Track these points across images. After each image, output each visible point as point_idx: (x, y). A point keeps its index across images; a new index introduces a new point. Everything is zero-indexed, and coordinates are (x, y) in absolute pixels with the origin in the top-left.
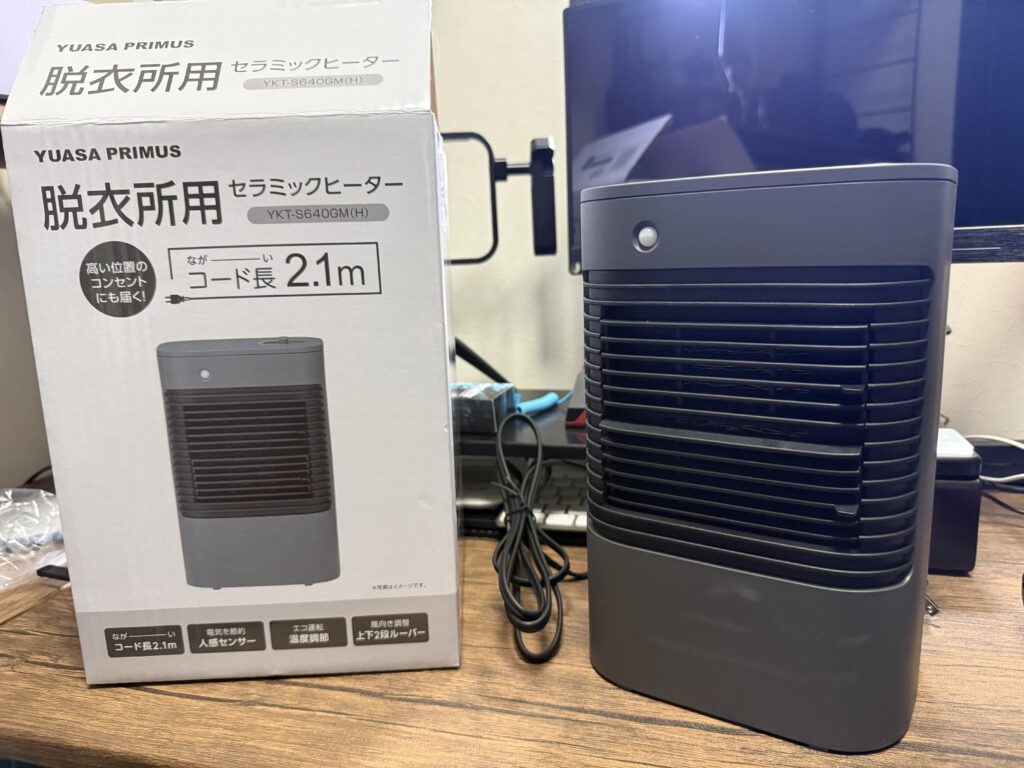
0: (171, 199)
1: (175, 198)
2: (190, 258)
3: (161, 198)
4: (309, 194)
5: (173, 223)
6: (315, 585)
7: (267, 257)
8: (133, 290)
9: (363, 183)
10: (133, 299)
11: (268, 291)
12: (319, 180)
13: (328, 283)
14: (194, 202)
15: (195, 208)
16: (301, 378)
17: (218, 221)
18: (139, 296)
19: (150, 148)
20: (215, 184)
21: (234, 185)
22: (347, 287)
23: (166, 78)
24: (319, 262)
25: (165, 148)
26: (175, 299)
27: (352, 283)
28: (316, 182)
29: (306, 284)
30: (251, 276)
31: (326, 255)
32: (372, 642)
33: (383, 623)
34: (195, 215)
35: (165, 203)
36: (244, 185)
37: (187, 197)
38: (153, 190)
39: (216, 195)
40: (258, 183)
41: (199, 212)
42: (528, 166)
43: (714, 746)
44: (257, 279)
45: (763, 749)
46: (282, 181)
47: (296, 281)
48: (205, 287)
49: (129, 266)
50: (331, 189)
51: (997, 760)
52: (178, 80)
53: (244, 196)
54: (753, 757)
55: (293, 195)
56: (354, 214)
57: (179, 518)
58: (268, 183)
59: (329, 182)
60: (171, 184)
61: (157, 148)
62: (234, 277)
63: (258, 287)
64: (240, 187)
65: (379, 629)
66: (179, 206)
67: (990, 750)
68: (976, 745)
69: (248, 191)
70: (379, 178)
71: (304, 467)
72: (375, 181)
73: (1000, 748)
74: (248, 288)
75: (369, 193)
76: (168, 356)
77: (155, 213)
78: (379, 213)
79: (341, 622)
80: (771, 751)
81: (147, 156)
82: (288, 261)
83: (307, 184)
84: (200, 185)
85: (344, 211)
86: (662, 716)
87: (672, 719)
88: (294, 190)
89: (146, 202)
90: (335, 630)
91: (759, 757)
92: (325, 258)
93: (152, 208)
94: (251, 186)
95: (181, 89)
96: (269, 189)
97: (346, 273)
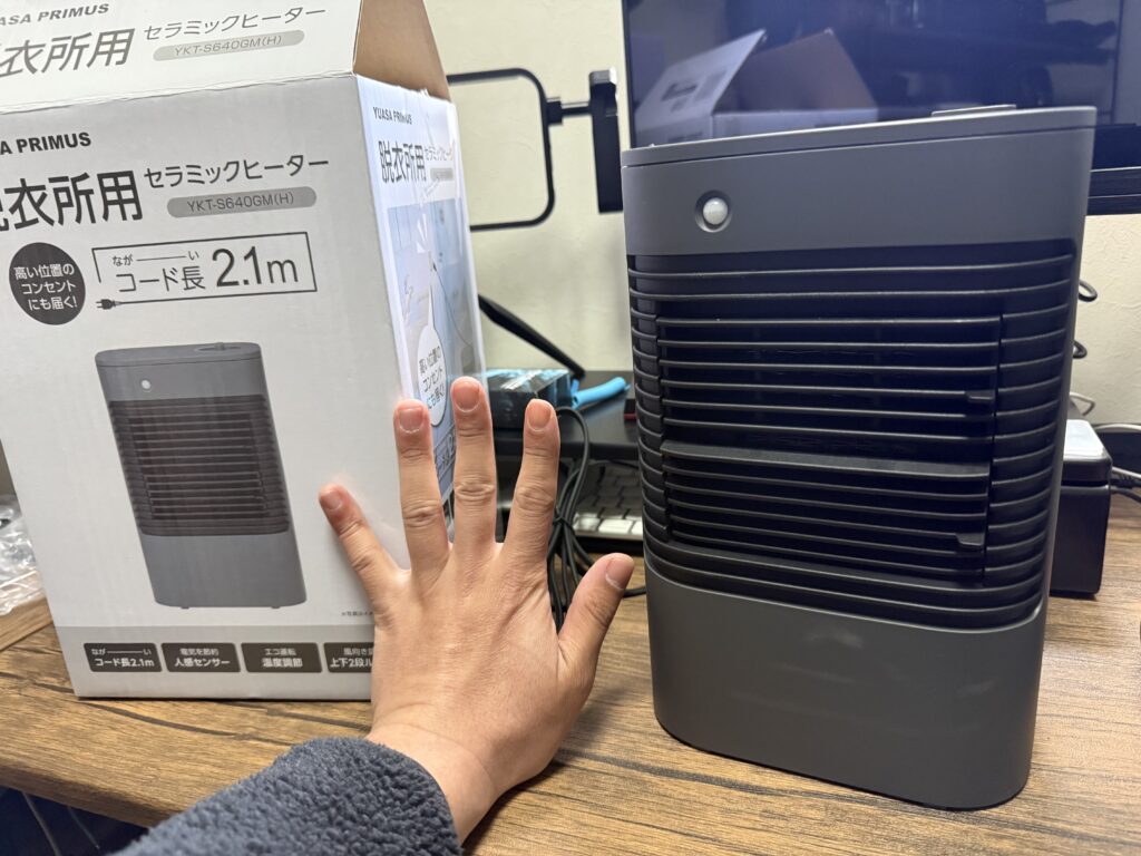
0: (88, 193)
1: (91, 192)
2: (115, 258)
3: (78, 193)
4: (228, 180)
5: (93, 221)
6: (282, 609)
7: (193, 254)
8: (64, 295)
9: (284, 163)
10: (65, 305)
11: (197, 292)
12: (237, 163)
13: (259, 281)
14: (112, 196)
15: (113, 203)
16: (243, 389)
17: (138, 216)
18: (71, 301)
19: (59, 137)
20: (130, 174)
21: (149, 175)
22: (278, 286)
23: (76, 52)
24: (246, 258)
25: (74, 136)
26: (107, 304)
27: (284, 280)
28: (235, 166)
29: (236, 283)
30: (179, 276)
31: (253, 249)
32: (347, 669)
33: (356, 651)
34: (114, 210)
35: (83, 198)
36: (159, 173)
37: (104, 190)
38: (69, 184)
39: (132, 187)
40: (173, 170)
41: (117, 207)
42: (585, 105)
43: (732, 807)
44: (185, 279)
45: (787, 814)
46: (199, 167)
47: (225, 280)
48: (134, 290)
49: (56, 270)
50: (252, 172)
51: (1065, 840)
52: (88, 54)
53: (162, 186)
54: (773, 822)
55: (212, 182)
56: (278, 200)
57: (140, 534)
58: (184, 171)
59: (248, 165)
60: (85, 176)
61: (66, 136)
62: (162, 278)
63: (187, 288)
64: (157, 176)
65: (354, 657)
66: (97, 200)
67: (1060, 825)
68: (1044, 818)
69: (165, 180)
70: (301, 157)
71: (255, 485)
72: (297, 161)
73: (1074, 824)
74: (178, 289)
75: (292, 174)
76: (107, 365)
77: (74, 210)
78: (305, 197)
79: (313, 647)
80: (797, 815)
81: (57, 147)
82: (215, 258)
83: (225, 169)
84: (115, 176)
85: (267, 198)
86: (680, 768)
87: (691, 771)
88: (213, 176)
89: (63, 197)
90: (308, 657)
91: (782, 823)
92: (252, 253)
93: (69, 204)
94: (167, 175)
95: (89, 65)
96: (186, 177)
97: (276, 268)
